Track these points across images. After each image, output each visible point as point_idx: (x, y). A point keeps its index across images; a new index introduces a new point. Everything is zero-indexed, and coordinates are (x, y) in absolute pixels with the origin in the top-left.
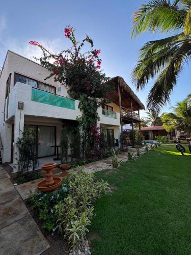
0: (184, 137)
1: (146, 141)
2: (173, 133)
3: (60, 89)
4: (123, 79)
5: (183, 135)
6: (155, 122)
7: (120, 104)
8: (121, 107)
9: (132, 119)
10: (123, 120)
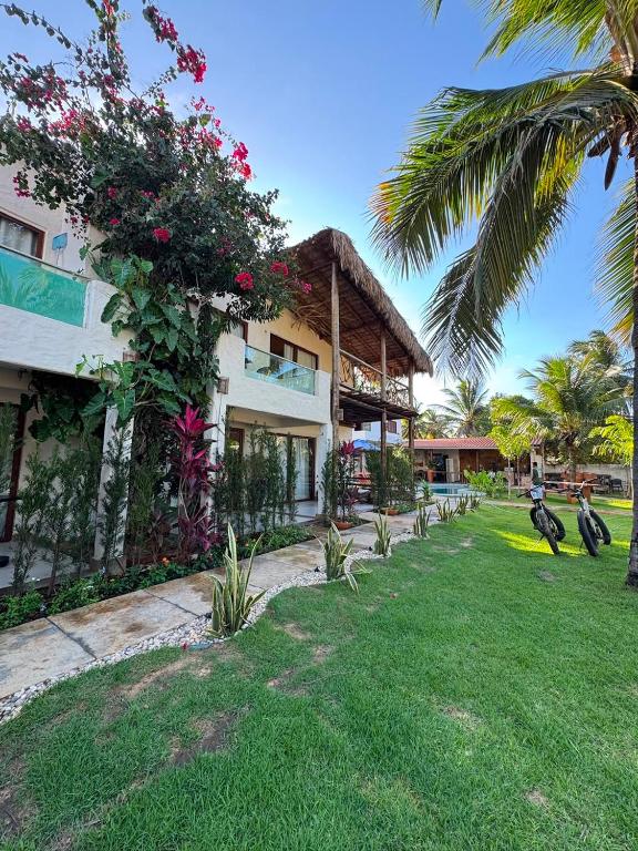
0: (558, 477)
1: (432, 486)
2: (523, 464)
3: (60, 243)
4: (349, 242)
5: (552, 471)
6: (470, 424)
7: (336, 338)
8: (338, 350)
9: (383, 404)
10: (343, 404)
